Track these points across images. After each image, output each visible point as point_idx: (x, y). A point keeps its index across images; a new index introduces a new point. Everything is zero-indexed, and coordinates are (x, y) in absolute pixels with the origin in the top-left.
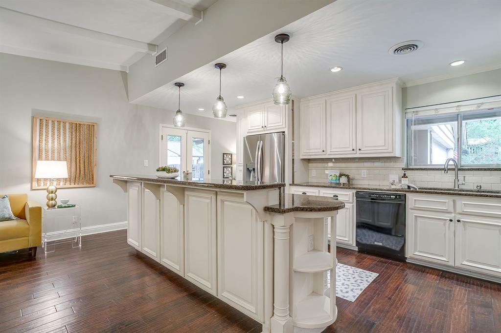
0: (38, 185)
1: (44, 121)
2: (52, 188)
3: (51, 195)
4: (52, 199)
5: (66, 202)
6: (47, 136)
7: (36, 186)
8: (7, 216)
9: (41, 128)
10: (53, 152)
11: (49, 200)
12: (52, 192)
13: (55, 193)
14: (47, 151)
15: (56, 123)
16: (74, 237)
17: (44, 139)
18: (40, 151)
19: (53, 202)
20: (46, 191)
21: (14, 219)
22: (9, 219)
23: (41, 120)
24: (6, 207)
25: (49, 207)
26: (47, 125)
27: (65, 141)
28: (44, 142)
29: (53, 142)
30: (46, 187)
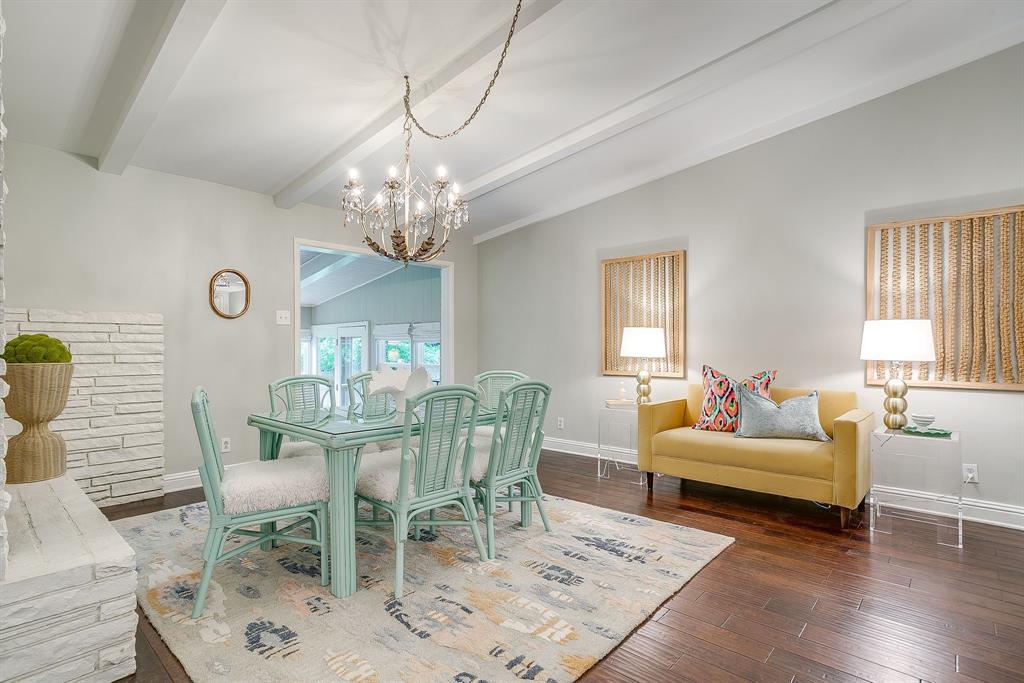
0: (879, 377)
1: (891, 232)
2: (896, 384)
3: (892, 400)
4: (895, 410)
5: (926, 422)
6: (897, 264)
7: (876, 377)
8: (809, 430)
9: (884, 248)
10: (911, 299)
11: (890, 412)
12: (895, 394)
13: (902, 397)
14: (897, 300)
15: (917, 231)
16: (954, 516)
17: (890, 273)
18: (883, 300)
19: (898, 418)
20: (882, 390)
21: (823, 439)
22: (814, 438)
23: (882, 231)
24: (808, 414)
25: (889, 428)
26: (897, 241)
27: (941, 270)
28: (890, 280)
29: (911, 277)
30: (882, 382)
